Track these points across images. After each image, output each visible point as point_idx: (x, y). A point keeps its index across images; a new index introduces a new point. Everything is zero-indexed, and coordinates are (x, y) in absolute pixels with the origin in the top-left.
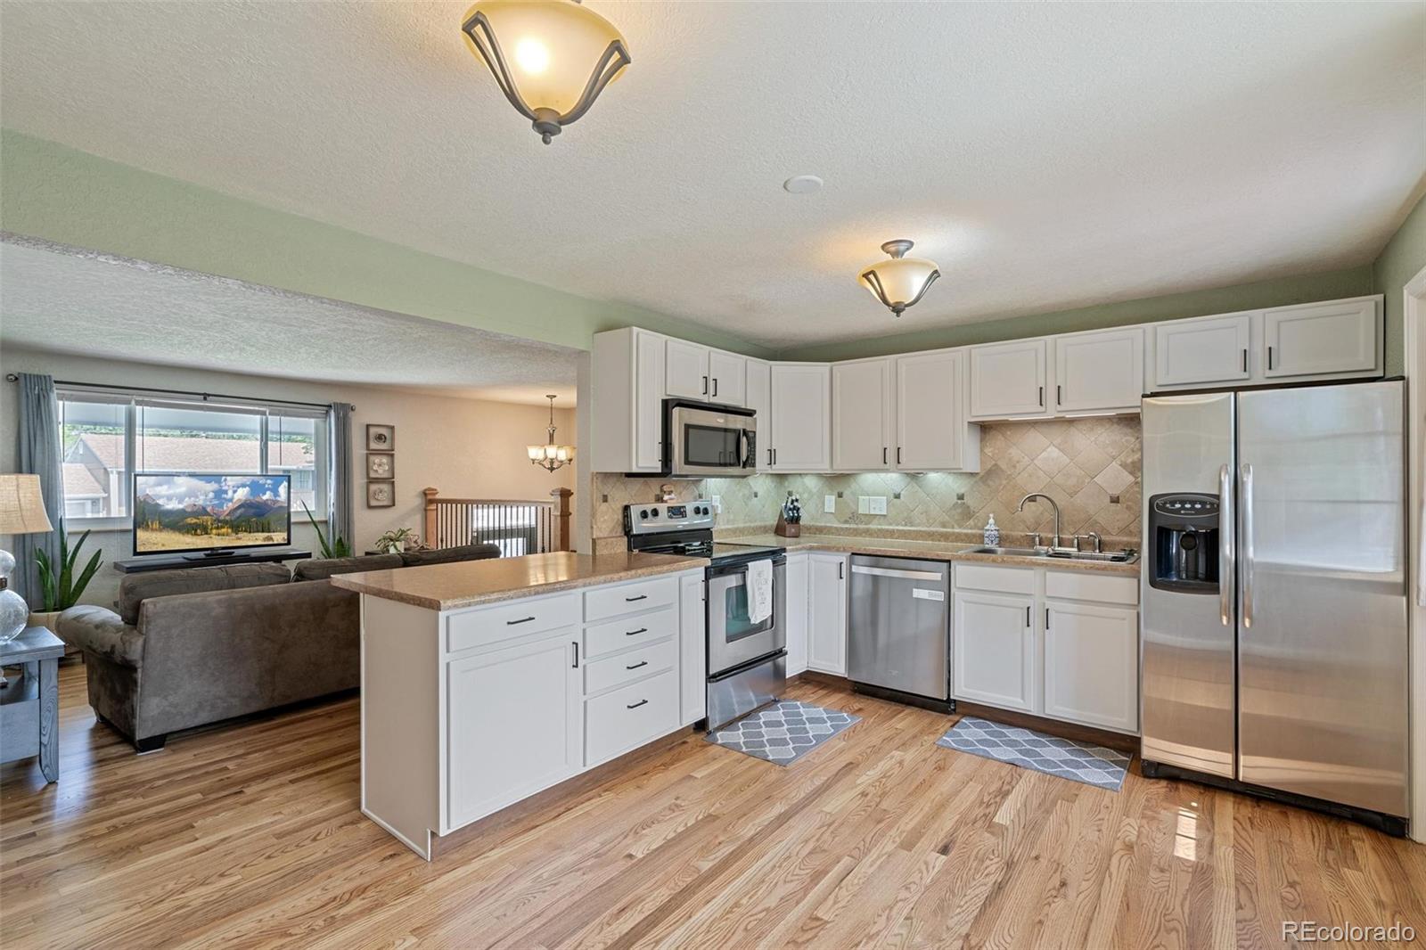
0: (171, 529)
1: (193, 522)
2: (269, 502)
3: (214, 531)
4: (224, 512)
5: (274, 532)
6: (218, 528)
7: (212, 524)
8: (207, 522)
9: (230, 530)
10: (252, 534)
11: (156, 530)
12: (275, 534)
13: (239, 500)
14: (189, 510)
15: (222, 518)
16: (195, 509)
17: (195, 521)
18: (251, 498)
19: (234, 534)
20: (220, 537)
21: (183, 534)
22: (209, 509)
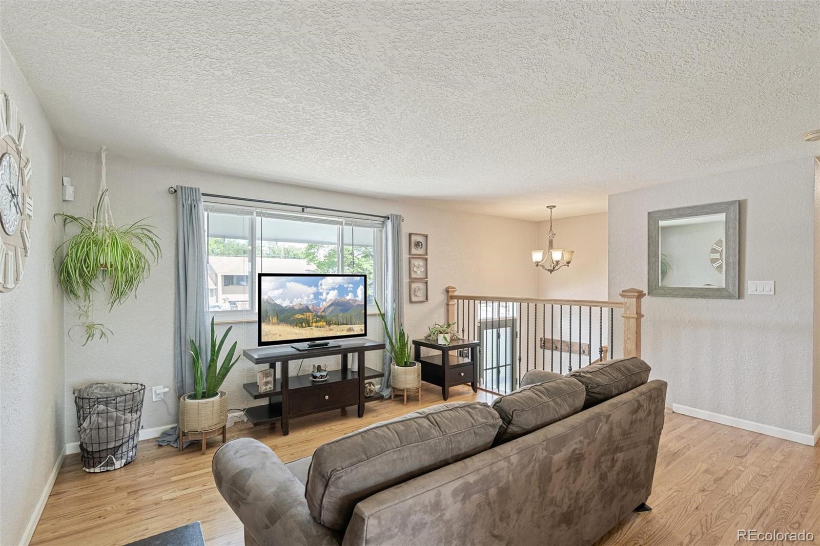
0: (286, 323)
1: (299, 317)
2: (351, 302)
3: (314, 324)
4: (321, 309)
5: (354, 324)
6: (316, 322)
7: (313, 319)
8: (309, 317)
9: (325, 323)
10: (340, 326)
11: (275, 324)
12: (356, 326)
13: (331, 300)
14: (297, 308)
15: (319, 314)
16: (301, 307)
17: (301, 316)
18: (339, 298)
19: (327, 326)
20: (318, 329)
21: (293, 327)
22: (310, 307)
